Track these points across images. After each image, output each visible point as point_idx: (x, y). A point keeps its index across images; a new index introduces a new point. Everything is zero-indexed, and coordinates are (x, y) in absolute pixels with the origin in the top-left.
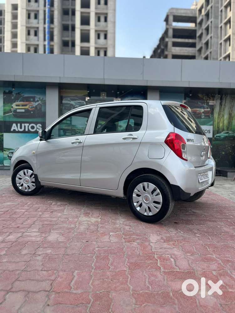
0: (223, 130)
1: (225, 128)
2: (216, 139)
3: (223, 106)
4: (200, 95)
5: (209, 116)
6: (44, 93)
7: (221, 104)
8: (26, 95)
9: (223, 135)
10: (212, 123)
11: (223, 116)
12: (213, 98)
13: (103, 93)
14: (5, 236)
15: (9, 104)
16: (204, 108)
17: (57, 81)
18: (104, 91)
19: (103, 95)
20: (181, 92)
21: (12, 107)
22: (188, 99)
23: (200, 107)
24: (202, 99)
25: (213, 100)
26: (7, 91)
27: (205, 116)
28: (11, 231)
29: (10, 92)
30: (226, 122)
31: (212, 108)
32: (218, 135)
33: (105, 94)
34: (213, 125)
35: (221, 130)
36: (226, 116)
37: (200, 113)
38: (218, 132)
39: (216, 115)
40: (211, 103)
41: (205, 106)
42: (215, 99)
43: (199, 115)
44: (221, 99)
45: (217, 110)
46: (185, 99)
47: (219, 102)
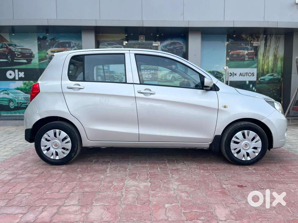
0: (268, 72)
1: (270, 70)
2: (260, 83)
3: (268, 47)
4: (243, 36)
5: (253, 58)
6: (80, 38)
7: (266, 45)
8: (61, 41)
9: (267, 77)
10: (256, 65)
11: (268, 57)
12: (258, 38)
13: (141, 37)
14: (38, 213)
15: (44, 51)
16: (248, 50)
17: (93, 24)
18: (142, 34)
19: (142, 38)
20: (223, 34)
21: (47, 54)
22: (230, 40)
23: (244, 49)
24: (246, 40)
25: (258, 41)
26: (41, 37)
27: (249, 58)
28: (46, 204)
29: (45, 38)
30: (271, 64)
31: (256, 49)
32: (262, 78)
33: (143, 37)
34: (257, 67)
35: (265, 73)
36: (271, 58)
37: (244, 56)
38: (263, 75)
39: (260, 57)
40: (255, 44)
41: (249, 47)
42: (260, 39)
43: (243, 57)
44: (266, 40)
45: (261, 51)
46: (228, 41)
47: (263, 42)
